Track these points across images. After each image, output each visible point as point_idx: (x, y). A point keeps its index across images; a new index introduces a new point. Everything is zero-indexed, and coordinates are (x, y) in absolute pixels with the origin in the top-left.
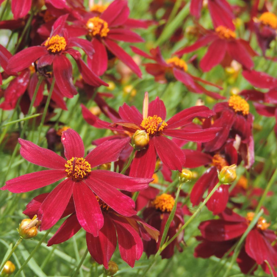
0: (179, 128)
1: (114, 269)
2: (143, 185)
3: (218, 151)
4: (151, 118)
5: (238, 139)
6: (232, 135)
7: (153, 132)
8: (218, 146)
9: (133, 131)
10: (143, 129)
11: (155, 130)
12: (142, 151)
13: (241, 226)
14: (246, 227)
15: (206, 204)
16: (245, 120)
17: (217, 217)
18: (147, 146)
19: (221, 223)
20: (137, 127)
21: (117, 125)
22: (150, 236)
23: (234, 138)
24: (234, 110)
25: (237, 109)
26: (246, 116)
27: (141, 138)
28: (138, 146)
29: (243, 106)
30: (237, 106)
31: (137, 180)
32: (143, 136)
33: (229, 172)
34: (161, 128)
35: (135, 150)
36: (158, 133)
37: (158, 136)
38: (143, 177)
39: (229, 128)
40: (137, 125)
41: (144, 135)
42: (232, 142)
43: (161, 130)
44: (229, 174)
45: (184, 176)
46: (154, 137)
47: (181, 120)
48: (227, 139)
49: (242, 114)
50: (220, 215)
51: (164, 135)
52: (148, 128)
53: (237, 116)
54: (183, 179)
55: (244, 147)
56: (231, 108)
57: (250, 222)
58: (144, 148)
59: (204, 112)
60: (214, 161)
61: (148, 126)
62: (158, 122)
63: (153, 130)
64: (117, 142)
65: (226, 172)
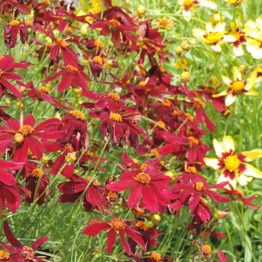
0: (43, 131)
1: (6, 214)
2: (20, 166)
3: (68, 141)
4: (25, 126)
5: (79, 134)
6: (75, 132)
7: (26, 134)
8: (67, 139)
9: (14, 134)
10: (20, 133)
11: (27, 133)
12: (20, 145)
13: (83, 184)
14: (87, 184)
15: (61, 173)
16: (82, 123)
17: (68, 180)
18: (23, 142)
19: (72, 183)
20: (16, 132)
21: (4, 131)
22: (27, 194)
23: (77, 134)
24: (76, 118)
25: (78, 117)
26: (83, 121)
27: (19, 138)
28: (17, 143)
29: (81, 116)
30: (78, 116)
31: (16, 163)
32: (19, 137)
33: (71, 156)
34: (31, 132)
35: (16, 145)
36: (29, 135)
37: (29, 136)
38: (20, 161)
39: (73, 128)
40: (16, 131)
41: (21, 136)
42: (76, 136)
43: (30, 133)
44: (71, 157)
45: (44, 160)
46: (27, 137)
47: (43, 126)
48: (73, 135)
49: (81, 120)
50: (70, 179)
51: (32, 136)
52: (23, 132)
53: (78, 121)
54: (43, 161)
55: (83, 139)
56: (74, 117)
57: (88, 182)
58: (21, 144)
59: (56, 122)
60: (66, 147)
61: (23, 131)
62: (29, 128)
63: (26, 133)
64: (4, 142)
65: (70, 156)
